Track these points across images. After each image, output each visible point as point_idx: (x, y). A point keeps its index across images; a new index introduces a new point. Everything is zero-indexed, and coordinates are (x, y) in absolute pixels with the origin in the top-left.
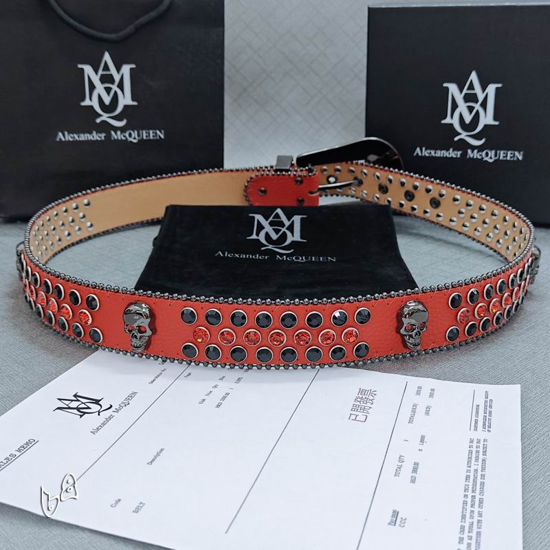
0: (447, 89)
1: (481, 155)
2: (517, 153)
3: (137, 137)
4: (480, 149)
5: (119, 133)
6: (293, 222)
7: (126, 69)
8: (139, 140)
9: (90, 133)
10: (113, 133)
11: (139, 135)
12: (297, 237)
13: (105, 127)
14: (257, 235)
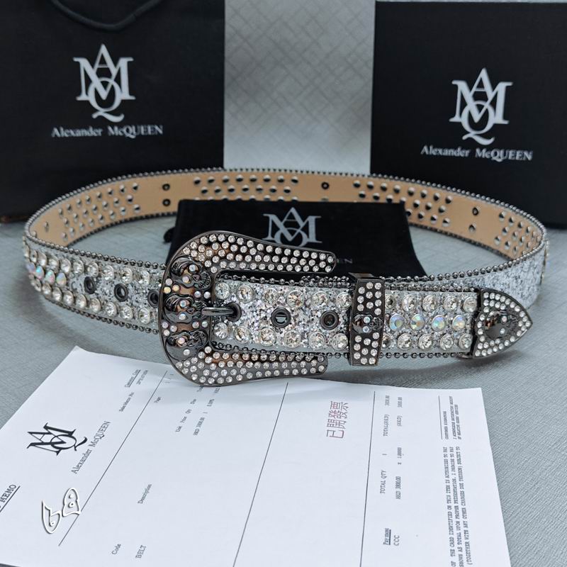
0: (456, 86)
1: (490, 155)
2: (526, 153)
3: (134, 132)
4: (489, 148)
5: (116, 128)
6: (308, 223)
7: (124, 63)
8: (137, 136)
9: (87, 128)
10: (110, 128)
11: (136, 131)
12: (312, 238)
13: (102, 123)
14: (273, 236)
